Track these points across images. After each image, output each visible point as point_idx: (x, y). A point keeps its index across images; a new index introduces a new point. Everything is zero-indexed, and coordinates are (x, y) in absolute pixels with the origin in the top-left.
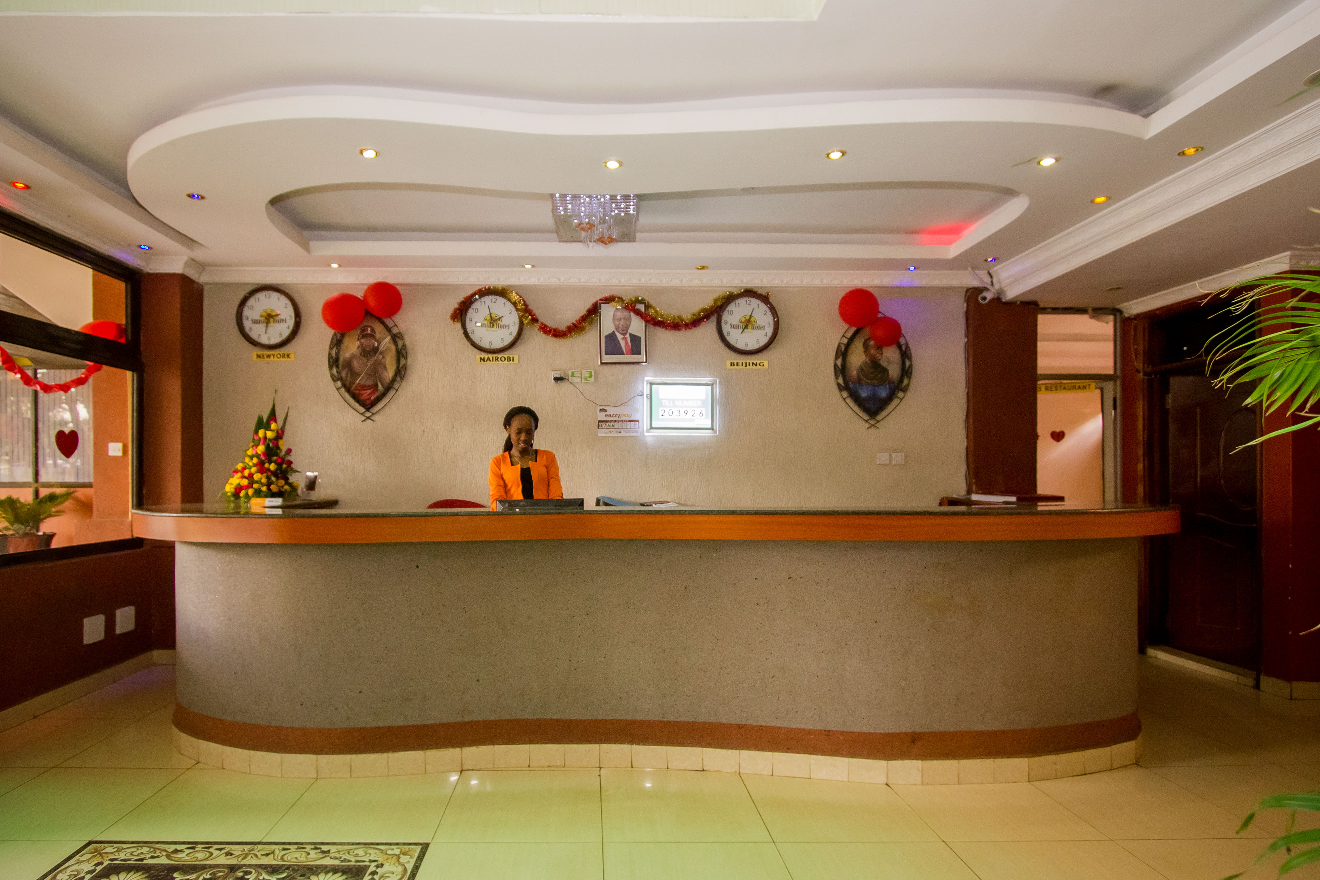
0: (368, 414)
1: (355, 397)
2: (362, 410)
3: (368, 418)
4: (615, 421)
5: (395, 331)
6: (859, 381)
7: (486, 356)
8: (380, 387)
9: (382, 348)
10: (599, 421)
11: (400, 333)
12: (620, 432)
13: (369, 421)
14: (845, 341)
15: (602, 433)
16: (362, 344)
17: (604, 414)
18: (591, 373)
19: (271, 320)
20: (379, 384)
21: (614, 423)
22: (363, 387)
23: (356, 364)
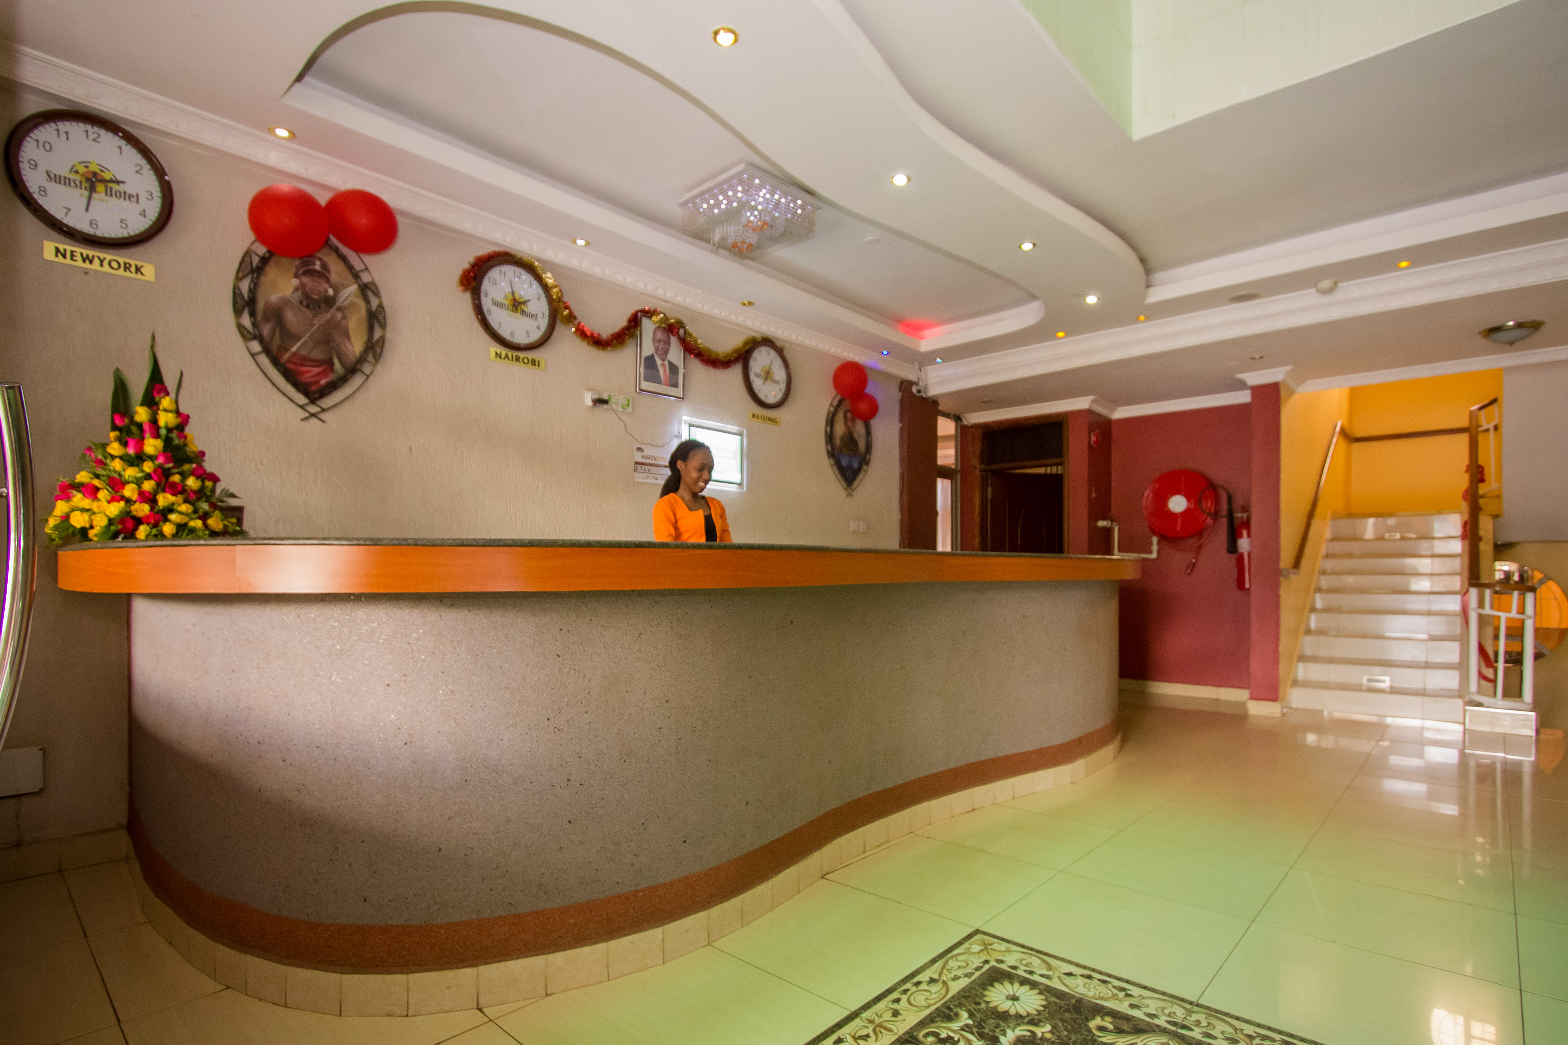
0: (313, 409)
1: (289, 375)
2: (302, 399)
3: (313, 415)
4: (652, 465)
5: (365, 278)
6: (841, 450)
7: (503, 351)
8: (337, 366)
9: (340, 302)
10: (637, 463)
11: (373, 283)
12: (657, 479)
13: (314, 421)
14: (832, 409)
15: (639, 477)
16: (303, 285)
17: (640, 454)
18: (628, 401)
19: (100, 188)
20: (336, 361)
21: (651, 468)
22: (305, 361)
23: (290, 316)
